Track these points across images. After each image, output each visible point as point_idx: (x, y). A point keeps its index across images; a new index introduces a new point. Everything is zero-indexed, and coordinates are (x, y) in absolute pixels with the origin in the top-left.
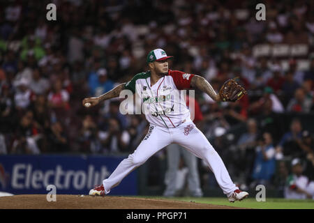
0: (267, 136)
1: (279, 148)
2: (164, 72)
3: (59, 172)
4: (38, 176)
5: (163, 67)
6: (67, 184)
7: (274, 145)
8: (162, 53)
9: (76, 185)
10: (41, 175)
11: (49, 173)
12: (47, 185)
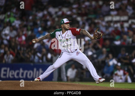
0: (110, 56)
3: (21, 71)
4: (12, 73)
5: (67, 26)
6: (24, 76)
8: (67, 20)
9: (28, 76)
10: (13, 72)
11: (17, 72)
12: (16, 76)
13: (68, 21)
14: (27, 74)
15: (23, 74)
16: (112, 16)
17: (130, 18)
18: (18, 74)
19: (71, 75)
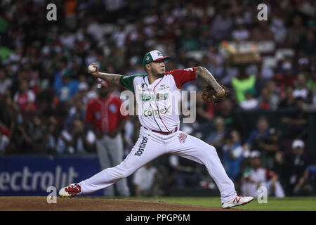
0: (235, 135)
1: (247, 146)
2: (161, 73)
3: (26, 173)
4: (5, 178)
6: (34, 186)
7: (242, 144)
8: (159, 54)
9: (44, 186)
10: (8, 176)
11: (16, 175)
12: (14, 187)
13: (162, 57)
14: (39, 180)
15: (29, 181)
16: (237, 42)
17: (279, 46)
18: (19, 181)
19: (143, 181)
